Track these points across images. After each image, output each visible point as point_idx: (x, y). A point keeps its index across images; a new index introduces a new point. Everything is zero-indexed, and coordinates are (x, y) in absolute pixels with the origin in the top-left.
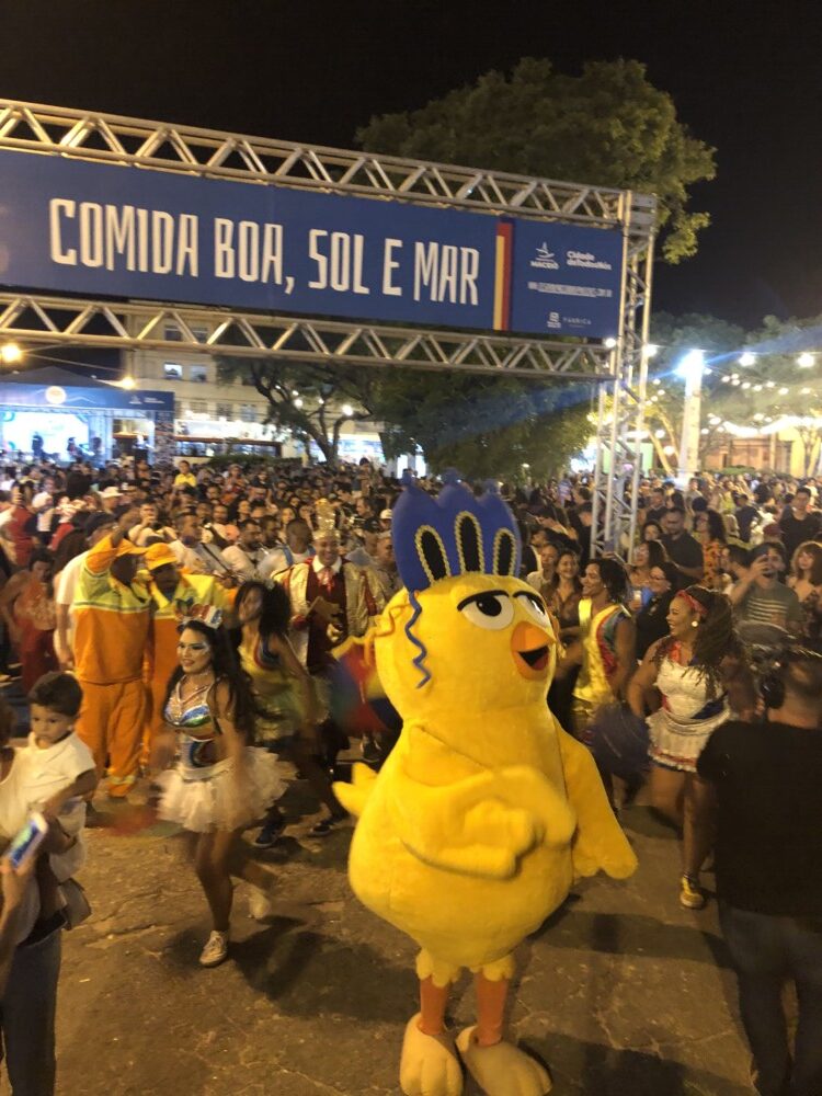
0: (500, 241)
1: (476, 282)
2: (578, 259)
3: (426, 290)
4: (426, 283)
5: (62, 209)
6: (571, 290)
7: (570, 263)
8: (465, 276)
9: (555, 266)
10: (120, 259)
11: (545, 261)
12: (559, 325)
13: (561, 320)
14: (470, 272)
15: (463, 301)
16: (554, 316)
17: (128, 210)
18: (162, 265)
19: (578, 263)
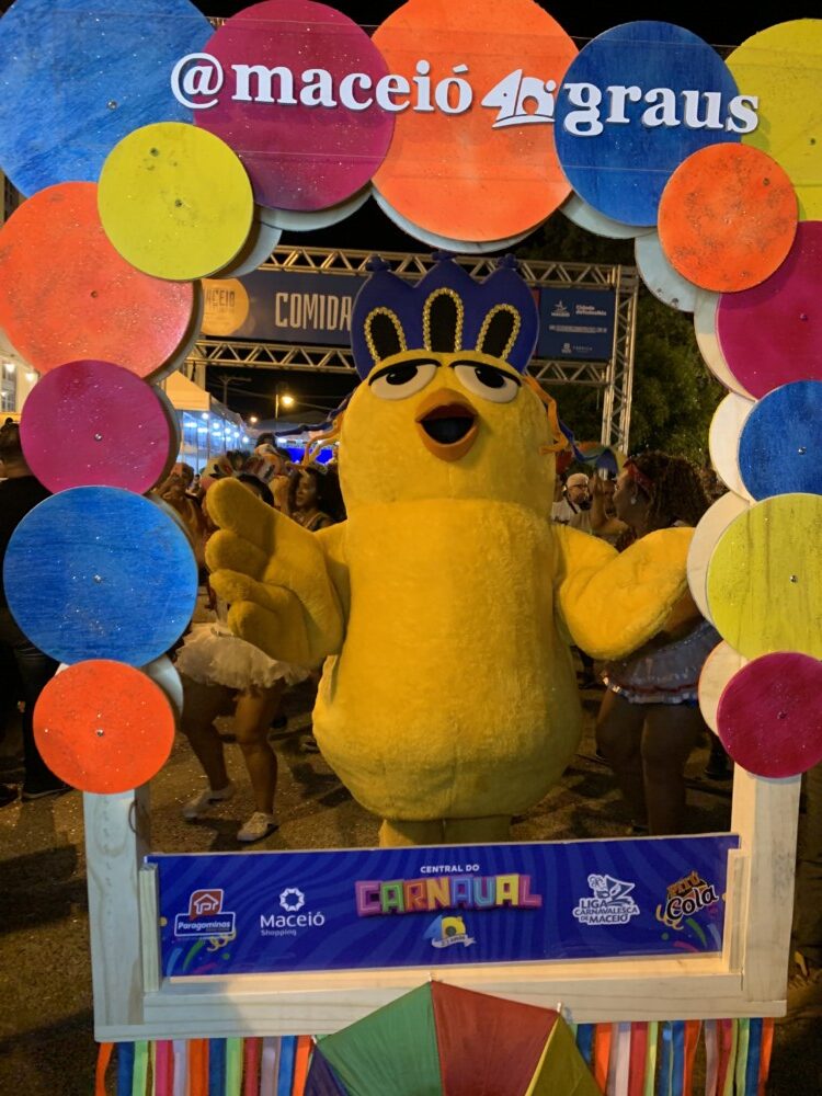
2: (582, 310)
5: (282, 298)
6: (578, 329)
7: (578, 312)
9: (568, 315)
10: (310, 323)
11: (561, 312)
12: (570, 351)
13: (571, 348)
16: (567, 346)
17: (315, 296)
18: (332, 324)
19: (584, 312)
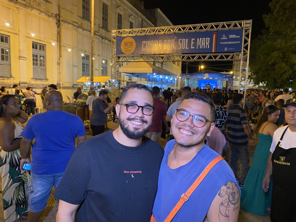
0: (214, 35)
1: (209, 44)
2: (231, 36)
3: (199, 47)
4: (199, 45)
5: (144, 42)
6: (230, 43)
7: (230, 37)
8: (207, 43)
9: (226, 38)
11: (224, 38)
12: (227, 50)
13: (227, 49)
14: (208, 42)
15: (206, 48)
16: (226, 48)
17: (152, 41)
18: (156, 48)
19: (232, 37)
